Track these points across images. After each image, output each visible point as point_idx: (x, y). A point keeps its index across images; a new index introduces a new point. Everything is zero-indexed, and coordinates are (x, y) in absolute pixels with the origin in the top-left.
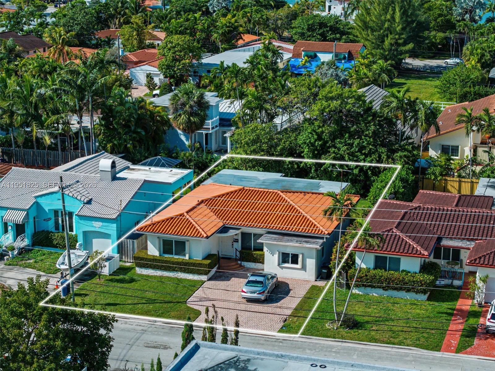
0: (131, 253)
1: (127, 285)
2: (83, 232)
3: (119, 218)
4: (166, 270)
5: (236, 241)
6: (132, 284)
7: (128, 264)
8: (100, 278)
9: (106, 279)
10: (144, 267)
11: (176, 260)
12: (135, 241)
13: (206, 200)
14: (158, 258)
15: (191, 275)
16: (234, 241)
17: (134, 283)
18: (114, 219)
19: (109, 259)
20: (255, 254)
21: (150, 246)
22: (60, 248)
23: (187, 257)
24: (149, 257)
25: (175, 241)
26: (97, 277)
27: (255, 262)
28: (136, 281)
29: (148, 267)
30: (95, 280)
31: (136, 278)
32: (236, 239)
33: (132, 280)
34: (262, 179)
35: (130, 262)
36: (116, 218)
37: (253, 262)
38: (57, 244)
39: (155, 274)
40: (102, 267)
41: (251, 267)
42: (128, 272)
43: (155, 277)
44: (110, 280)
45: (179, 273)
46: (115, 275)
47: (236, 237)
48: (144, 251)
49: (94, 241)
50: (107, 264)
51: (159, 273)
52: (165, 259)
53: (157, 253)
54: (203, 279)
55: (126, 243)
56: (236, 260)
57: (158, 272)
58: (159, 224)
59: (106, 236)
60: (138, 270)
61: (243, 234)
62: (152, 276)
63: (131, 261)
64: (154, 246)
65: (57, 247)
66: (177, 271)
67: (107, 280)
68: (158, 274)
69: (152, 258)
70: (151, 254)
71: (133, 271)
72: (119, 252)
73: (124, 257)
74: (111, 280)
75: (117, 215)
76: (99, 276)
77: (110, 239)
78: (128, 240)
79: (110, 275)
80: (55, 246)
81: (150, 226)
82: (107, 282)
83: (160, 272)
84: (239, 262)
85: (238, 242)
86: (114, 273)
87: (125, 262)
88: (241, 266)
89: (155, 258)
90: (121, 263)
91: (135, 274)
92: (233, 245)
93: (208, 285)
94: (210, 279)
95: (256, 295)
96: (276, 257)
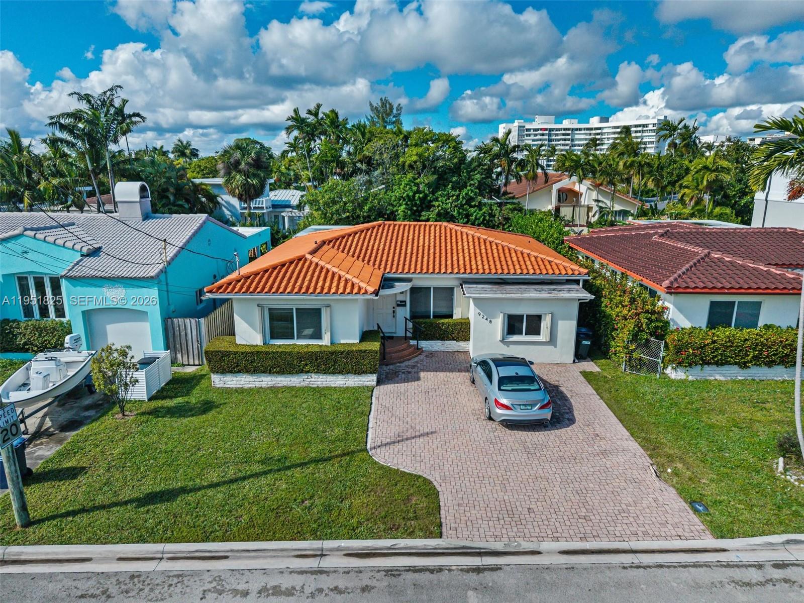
0: (195, 346)
1: (196, 421)
2: (83, 312)
3: (162, 277)
4: (283, 374)
5: (402, 304)
6: (209, 415)
7: (190, 370)
8: (123, 412)
9: (143, 410)
10: (231, 372)
11: (305, 350)
12: (202, 320)
13: (330, 241)
14: (263, 349)
15: (340, 377)
16: (398, 305)
17: (213, 412)
18: (152, 277)
19: (147, 362)
20: (443, 324)
21: (240, 324)
22: (33, 351)
23: (326, 341)
24: (241, 350)
25: (297, 309)
26: (117, 409)
27: (443, 339)
28: (217, 407)
29: (239, 372)
30: (111, 419)
31: (214, 397)
32: (401, 302)
33: (207, 407)
35: (194, 365)
36: (158, 275)
37: (438, 340)
38: (25, 344)
39: (258, 385)
40: (126, 384)
41: (436, 349)
42: (193, 387)
43: (259, 390)
44: (150, 413)
45: (313, 375)
46: (164, 398)
47: (400, 298)
48: (228, 338)
49: (110, 328)
50: (141, 375)
51: (266, 381)
52: (280, 350)
53: (257, 339)
54: (368, 384)
55: (182, 328)
56: (406, 338)
57: (263, 379)
58: (259, 276)
59: (138, 315)
60: (218, 380)
61: (414, 290)
62: (251, 389)
63: (197, 362)
64: (251, 325)
65: (27, 351)
66: (308, 372)
67: (143, 414)
68: (264, 385)
69: (248, 350)
70: (244, 343)
71: (204, 383)
72: (167, 347)
73: (179, 356)
74: (155, 413)
75: (157, 270)
76: (122, 408)
77: (147, 321)
78: (187, 321)
79: (150, 399)
80: (23, 349)
81: (239, 281)
82: (143, 418)
83: (269, 378)
84: (413, 342)
85: (405, 305)
86: (161, 395)
87: (183, 365)
88: (418, 349)
89: (256, 349)
90: (175, 369)
91: (210, 388)
92: (394, 312)
93: (385, 395)
94: (379, 382)
95: (535, 413)
96: (499, 323)
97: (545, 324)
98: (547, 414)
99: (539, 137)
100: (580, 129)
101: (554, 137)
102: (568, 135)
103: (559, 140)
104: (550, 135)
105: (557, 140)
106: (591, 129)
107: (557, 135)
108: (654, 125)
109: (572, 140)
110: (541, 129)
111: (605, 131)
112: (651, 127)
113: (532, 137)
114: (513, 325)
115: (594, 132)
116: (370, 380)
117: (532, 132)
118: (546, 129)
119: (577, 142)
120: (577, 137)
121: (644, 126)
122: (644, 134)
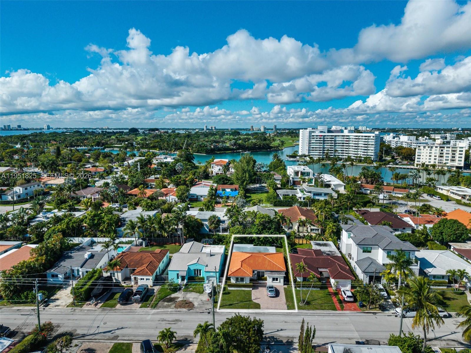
2: (207, 276)
4: (238, 288)
10: (231, 287)
11: (242, 284)
13: (243, 261)
14: (235, 284)
15: (248, 289)
20: (263, 278)
23: (245, 283)
25: (240, 277)
29: (233, 287)
33: (229, 293)
34: (249, 247)
37: (262, 280)
41: (261, 282)
49: (210, 279)
52: (238, 284)
53: (235, 282)
56: (257, 280)
60: (229, 288)
61: (258, 272)
62: (234, 290)
64: (233, 280)
66: (242, 287)
68: (236, 289)
69: (233, 284)
70: (232, 282)
78: (222, 278)
85: (256, 275)
88: (258, 282)
91: (228, 290)
93: (254, 292)
94: (253, 289)
95: (273, 295)
96: (271, 279)
97: (279, 279)
98: (275, 296)
99: (318, 139)
100: (339, 136)
101: (326, 139)
102: (333, 138)
103: (329, 141)
104: (324, 138)
105: (327, 141)
106: (344, 136)
107: (327, 138)
108: (373, 137)
109: (335, 141)
110: (320, 136)
111: (351, 137)
112: (372, 137)
113: (315, 139)
114: (274, 279)
115: (345, 137)
116: (251, 289)
117: (315, 137)
118: (322, 136)
119: (337, 142)
120: (337, 139)
121: (369, 136)
122: (369, 141)
